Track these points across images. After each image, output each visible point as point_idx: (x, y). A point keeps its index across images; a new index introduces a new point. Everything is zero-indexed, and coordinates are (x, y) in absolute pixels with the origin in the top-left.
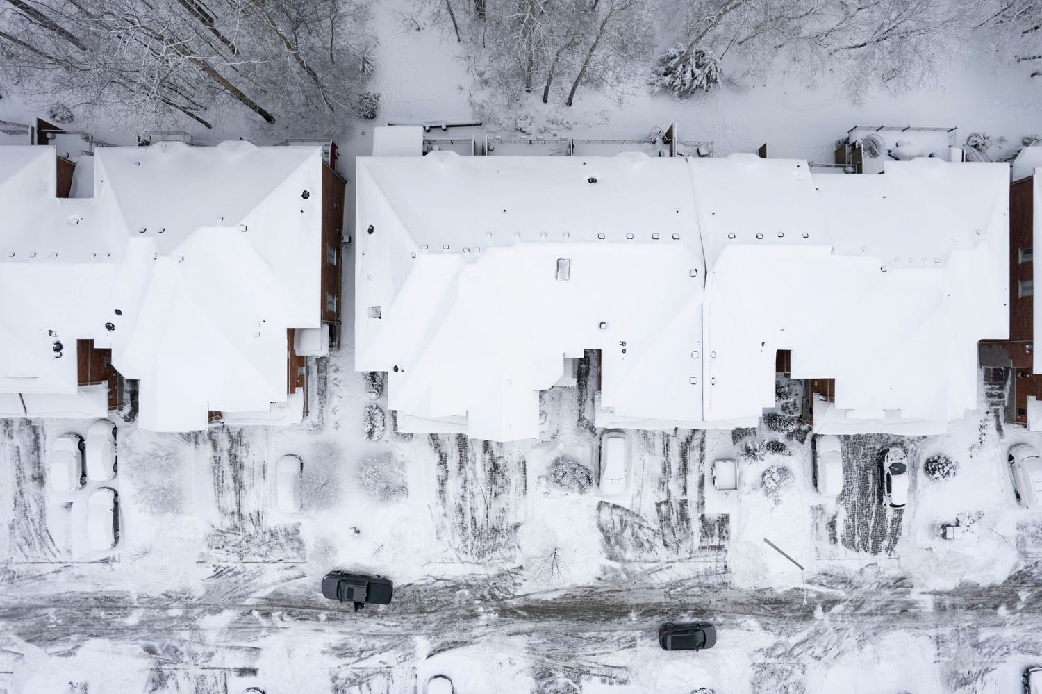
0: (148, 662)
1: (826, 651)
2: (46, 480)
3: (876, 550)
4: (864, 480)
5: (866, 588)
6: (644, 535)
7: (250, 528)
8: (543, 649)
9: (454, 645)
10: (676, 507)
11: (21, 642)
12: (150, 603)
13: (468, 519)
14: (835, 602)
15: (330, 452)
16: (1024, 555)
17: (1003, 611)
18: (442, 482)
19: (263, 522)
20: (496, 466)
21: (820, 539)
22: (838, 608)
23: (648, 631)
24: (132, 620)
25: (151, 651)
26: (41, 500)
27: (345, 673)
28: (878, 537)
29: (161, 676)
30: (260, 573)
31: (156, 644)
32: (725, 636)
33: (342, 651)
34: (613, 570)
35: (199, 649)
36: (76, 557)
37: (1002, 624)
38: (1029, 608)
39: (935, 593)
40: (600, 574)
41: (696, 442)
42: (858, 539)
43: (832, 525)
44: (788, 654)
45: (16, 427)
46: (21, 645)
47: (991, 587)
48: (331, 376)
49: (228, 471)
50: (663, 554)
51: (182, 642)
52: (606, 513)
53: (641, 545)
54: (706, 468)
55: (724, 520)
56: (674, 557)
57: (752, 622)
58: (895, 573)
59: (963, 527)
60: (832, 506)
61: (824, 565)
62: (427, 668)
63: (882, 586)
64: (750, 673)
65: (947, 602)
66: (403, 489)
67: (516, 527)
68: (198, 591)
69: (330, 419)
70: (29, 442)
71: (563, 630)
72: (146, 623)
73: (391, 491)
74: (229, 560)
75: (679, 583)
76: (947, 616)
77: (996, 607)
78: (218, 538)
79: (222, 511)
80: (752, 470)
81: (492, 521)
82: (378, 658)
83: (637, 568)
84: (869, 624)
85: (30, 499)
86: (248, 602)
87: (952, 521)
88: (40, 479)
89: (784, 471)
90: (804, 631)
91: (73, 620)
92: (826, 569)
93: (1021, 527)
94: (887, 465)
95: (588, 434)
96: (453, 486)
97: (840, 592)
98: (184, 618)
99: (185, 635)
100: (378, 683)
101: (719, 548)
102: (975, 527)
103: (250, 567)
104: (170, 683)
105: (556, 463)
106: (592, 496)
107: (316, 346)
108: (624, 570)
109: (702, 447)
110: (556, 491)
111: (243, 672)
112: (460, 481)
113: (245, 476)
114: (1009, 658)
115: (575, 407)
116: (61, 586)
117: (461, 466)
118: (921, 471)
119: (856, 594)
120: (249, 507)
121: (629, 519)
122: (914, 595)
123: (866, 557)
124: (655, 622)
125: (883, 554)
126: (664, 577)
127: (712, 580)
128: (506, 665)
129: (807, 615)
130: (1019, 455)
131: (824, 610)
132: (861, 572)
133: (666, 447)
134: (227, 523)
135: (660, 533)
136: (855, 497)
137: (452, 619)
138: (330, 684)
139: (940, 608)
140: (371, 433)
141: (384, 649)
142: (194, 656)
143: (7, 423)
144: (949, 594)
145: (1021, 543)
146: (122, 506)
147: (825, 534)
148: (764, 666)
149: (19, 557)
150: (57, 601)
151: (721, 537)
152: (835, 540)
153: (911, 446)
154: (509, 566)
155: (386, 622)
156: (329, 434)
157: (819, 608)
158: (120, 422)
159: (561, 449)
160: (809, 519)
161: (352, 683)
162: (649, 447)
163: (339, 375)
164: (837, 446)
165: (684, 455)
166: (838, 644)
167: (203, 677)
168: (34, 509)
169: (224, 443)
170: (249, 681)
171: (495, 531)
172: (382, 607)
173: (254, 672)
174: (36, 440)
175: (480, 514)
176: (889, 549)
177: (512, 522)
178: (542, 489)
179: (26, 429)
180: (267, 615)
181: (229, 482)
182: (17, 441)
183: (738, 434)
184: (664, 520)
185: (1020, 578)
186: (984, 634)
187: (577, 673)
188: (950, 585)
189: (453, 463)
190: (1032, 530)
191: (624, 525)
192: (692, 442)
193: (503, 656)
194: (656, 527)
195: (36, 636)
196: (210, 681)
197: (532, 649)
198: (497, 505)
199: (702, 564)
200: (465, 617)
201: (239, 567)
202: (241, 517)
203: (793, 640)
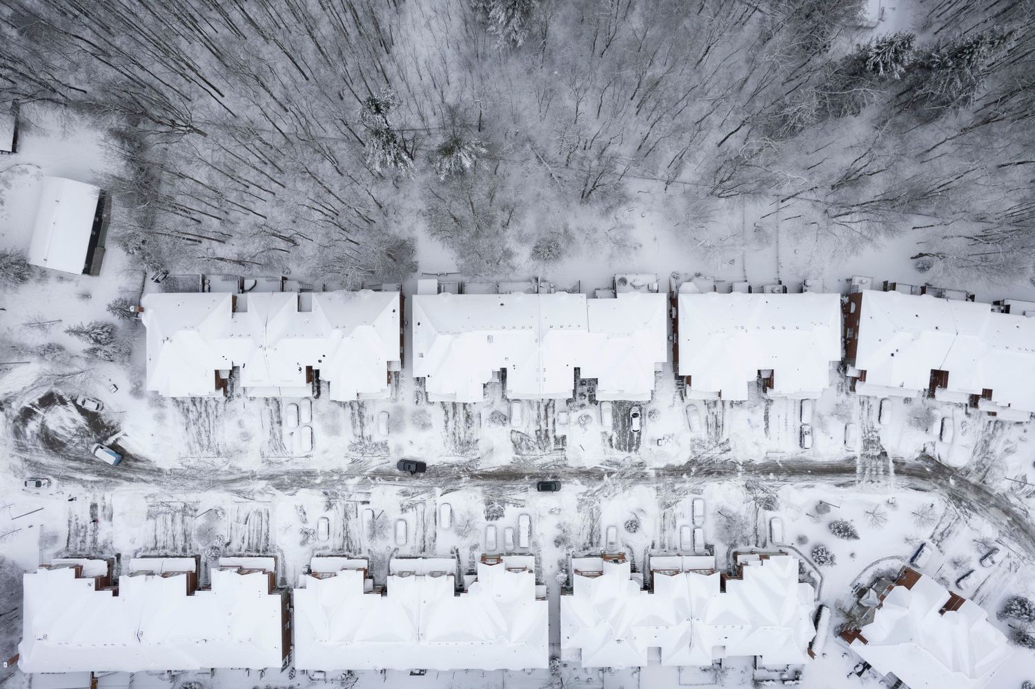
0: (325, 498)
1: (609, 494)
2: (283, 423)
3: (630, 451)
4: (624, 421)
5: (626, 467)
6: (531, 444)
7: (367, 442)
8: (489, 492)
9: (452, 490)
10: (544, 432)
11: (274, 489)
12: (325, 474)
13: (457, 437)
14: (612, 473)
15: (400, 411)
16: (694, 452)
17: (685, 476)
18: (446, 422)
19: (373, 440)
20: (469, 416)
21: (605, 446)
22: (614, 475)
23: (533, 484)
24: (318, 481)
25: (326, 494)
26: (280, 431)
27: (406, 503)
28: (631, 445)
29: (330, 504)
30: (370, 461)
31: (328, 491)
32: (565, 487)
33: (405, 493)
34: (518, 459)
35: (345, 493)
36: (295, 455)
37: (684, 482)
38: (696, 475)
39: (656, 469)
40: (512, 460)
41: (551, 405)
42: (622, 446)
43: (611, 440)
44: (593, 495)
45: (270, 401)
46: (274, 490)
47: (680, 466)
48: (401, 379)
49: (358, 419)
50: (538, 452)
51: (338, 490)
52: (514, 434)
53: (529, 448)
54: (555, 416)
55: (564, 437)
56: (543, 453)
57: (577, 481)
58: (639, 460)
59: (665, 440)
60: (610, 432)
61: (608, 457)
62: (440, 500)
63: (632, 466)
64: (577, 503)
65: (661, 473)
66: (430, 424)
67: (477, 441)
68: (345, 469)
69: (400, 396)
70: (276, 408)
71: (497, 484)
72: (324, 482)
73: (425, 426)
74: (358, 456)
75: (546, 464)
76: (661, 478)
77: (682, 475)
78: (353, 447)
79: (355, 435)
80: (575, 416)
81: (467, 438)
82: (420, 496)
83: (528, 458)
84: (628, 482)
85: (276, 431)
86: (366, 473)
87: (661, 438)
88: (280, 423)
89: (587, 416)
90: (599, 485)
91: (294, 481)
92: (608, 459)
93: (692, 440)
94: (631, 413)
95: (506, 402)
96: (451, 424)
97: (615, 469)
98: (339, 480)
99: (340, 487)
100: (420, 507)
101: (562, 449)
102: (670, 440)
103: (367, 459)
104: (334, 507)
105: (493, 414)
106: (508, 428)
107: (396, 367)
108: (522, 459)
109: (554, 407)
110: (493, 425)
111: (364, 503)
112: (454, 422)
113: (365, 421)
114: (687, 496)
115: (501, 390)
116: (289, 467)
117: (454, 416)
118: (647, 416)
119: (621, 469)
120: (366, 434)
121: (524, 437)
122: (647, 470)
123: (626, 454)
124: (536, 481)
125: (633, 452)
126: (539, 462)
127: (559, 463)
128: (473, 498)
129: (601, 478)
130: (690, 409)
131: (608, 476)
132: (624, 460)
133: (539, 407)
134: (357, 440)
135: (537, 443)
136: (620, 428)
137: (451, 479)
138: (400, 508)
139: (658, 475)
140: (417, 402)
141: (422, 493)
142: (343, 496)
143: (267, 400)
144: (662, 469)
145: (692, 447)
146: (314, 433)
147: (608, 444)
148: (583, 500)
149: (272, 455)
150: (288, 473)
151: (563, 445)
152: (612, 447)
153: (643, 406)
154: (474, 457)
155: (423, 481)
156: (400, 403)
157: (606, 475)
158: (313, 399)
159: (495, 408)
160: (600, 437)
161: (409, 507)
162: (532, 407)
163: (403, 379)
164: (610, 406)
165: (546, 410)
166: (614, 491)
167: (347, 505)
168: (278, 435)
169: (356, 407)
170: (366, 506)
171: (468, 442)
172: (422, 475)
173: (368, 503)
174: (278, 407)
175: (462, 436)
176: (636, 450)
177: (475, 439)
178: (487, 424)
179: (275, 402)
180: (374, 478)
181: (358, 423)
182: (271, 407)
183: (568, 401)
184: (539, 437)
185: (692, 462)
186: (677, 486)
187: (503, 502)
188: (662, 465)
189: (450, 415)
190: (697, 441)
191: (522, 439)
192: (549, 405)
193: (472, 495)
194: (535, 441)
195: (280, 487)
196: (350, 506)
197: (484, 492)
198: (469, 432)
199: (556, 456)
200: (456, 479)
201: (362, 459)
202: (363, 438)
203: (595, 489)
